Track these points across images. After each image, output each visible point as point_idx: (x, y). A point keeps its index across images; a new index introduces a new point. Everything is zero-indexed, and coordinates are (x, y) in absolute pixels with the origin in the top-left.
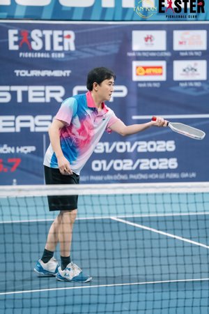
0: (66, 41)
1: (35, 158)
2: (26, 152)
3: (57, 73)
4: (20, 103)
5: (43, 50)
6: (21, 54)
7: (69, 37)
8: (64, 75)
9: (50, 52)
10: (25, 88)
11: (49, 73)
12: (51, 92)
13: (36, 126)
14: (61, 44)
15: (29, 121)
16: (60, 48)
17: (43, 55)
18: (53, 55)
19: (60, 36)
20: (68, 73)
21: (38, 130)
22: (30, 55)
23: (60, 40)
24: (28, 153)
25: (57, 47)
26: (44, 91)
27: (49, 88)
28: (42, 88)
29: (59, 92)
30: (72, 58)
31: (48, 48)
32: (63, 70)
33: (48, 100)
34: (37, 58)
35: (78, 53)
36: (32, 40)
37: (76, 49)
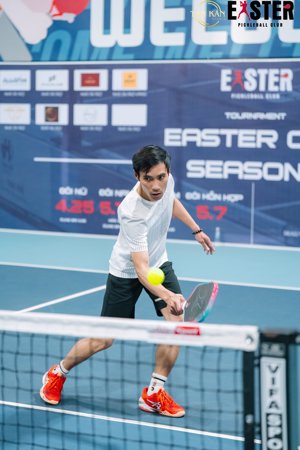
0: (283, 80)
1: (242, 207)
2: (233, 201)
3: (271, 116)
4: (228, 148)
5: (257, 91)
6: (233, 96)
7: (286, 76)
8: (279, 118)
9: (264, 93)
10: (234, 132)
11: (261, 116)
12: (263, 136)
13: (245, 173)
14: (277, 84)
15: (237, 167)
16: (276, 89)
17: (256, 96)
18: (268, 96)
19: (276, 75)
20: (282, 116)
21: (247, 177)
22: (242, 96)
23: (276, 79)
24: (236, 202)
25: (272, 88)
26: (255, 136)
27: (261, 132)
28: (253, 132)
29: (271, 136)
30: (288, 100)
31: (262, 88)
32: (277, 112)
33: (259, 145)
34: (250, 100)
35: (296, 94)
36: (245, 80)
37: (294, 89)
